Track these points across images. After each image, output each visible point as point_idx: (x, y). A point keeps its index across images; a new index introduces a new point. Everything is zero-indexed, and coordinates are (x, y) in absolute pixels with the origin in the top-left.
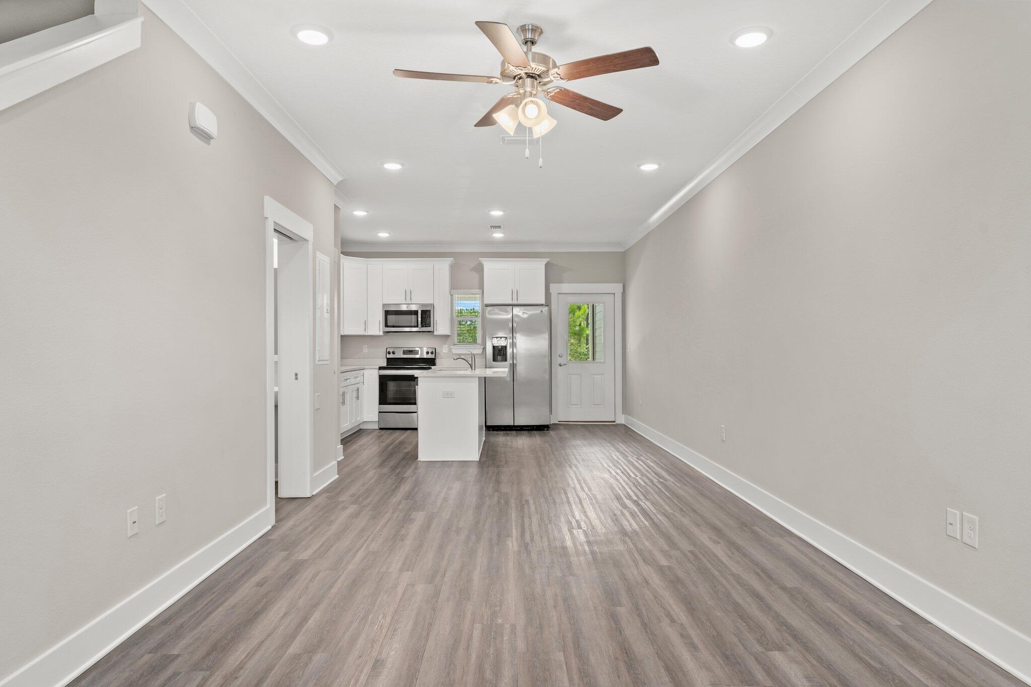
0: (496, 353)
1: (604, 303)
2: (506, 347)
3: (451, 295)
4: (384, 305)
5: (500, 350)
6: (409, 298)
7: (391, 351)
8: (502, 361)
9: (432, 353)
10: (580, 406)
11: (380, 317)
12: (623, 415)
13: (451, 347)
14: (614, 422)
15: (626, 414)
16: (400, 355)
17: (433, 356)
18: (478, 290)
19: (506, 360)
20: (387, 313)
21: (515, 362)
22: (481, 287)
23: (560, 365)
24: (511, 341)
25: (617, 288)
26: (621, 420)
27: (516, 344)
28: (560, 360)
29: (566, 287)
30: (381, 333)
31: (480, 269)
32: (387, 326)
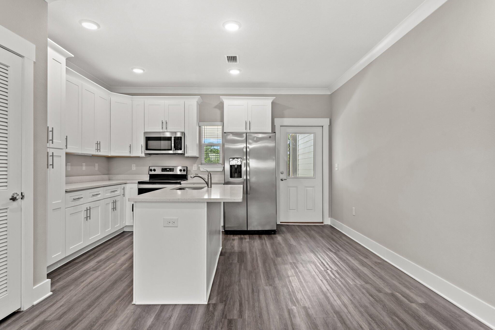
0: (233, 170)
1: (314, 133)
2: (240, 166)
3: (200, 127)
4: (145, 133)
5: (236, 169)
6: (165, 128)
7: (153, 168)
8: (238, 177)
9: (184, 170)
10: (296, 211)
11: (142, 142)
12: (330, 218)
13: (199, 166)
14: (322, 223)
15: (331, 217)
16: (159, 172)
17: (185, 173)
18: (220, 123)
19: (241, 177)
20: (148, 139)
21: (248, 178)
22: (222, 120)
23: (282, 180)
24: (245, 161)
25: (325, 122)
26: (328, 221)
27: (249, 164)
28: (282, 176)
29: (287, 121)
30: (143, 155)
31: (221, 106)
32: (147, 149)
